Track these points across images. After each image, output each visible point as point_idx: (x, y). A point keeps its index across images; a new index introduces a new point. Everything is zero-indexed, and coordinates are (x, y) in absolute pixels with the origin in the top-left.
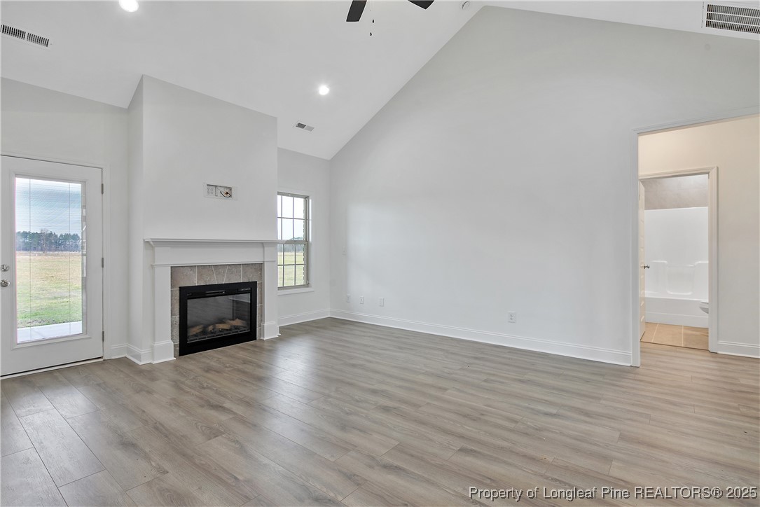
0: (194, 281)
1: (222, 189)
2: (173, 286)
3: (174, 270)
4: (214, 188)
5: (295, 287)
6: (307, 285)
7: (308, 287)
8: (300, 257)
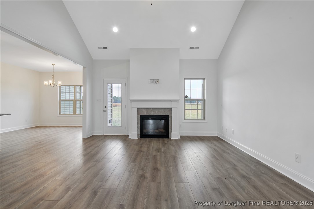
0: (145, 113)
1: (156, 81)
2: (138, 114)
3: (138, 109)
4: (153, 80)
5: (197, 119)
6: (204, 119)
7: (205, 120)
8: (200, 107)
